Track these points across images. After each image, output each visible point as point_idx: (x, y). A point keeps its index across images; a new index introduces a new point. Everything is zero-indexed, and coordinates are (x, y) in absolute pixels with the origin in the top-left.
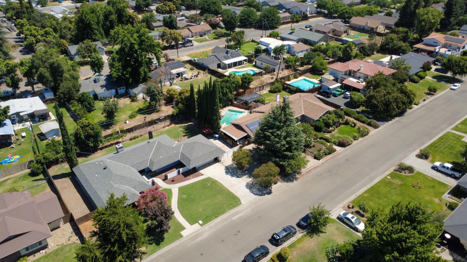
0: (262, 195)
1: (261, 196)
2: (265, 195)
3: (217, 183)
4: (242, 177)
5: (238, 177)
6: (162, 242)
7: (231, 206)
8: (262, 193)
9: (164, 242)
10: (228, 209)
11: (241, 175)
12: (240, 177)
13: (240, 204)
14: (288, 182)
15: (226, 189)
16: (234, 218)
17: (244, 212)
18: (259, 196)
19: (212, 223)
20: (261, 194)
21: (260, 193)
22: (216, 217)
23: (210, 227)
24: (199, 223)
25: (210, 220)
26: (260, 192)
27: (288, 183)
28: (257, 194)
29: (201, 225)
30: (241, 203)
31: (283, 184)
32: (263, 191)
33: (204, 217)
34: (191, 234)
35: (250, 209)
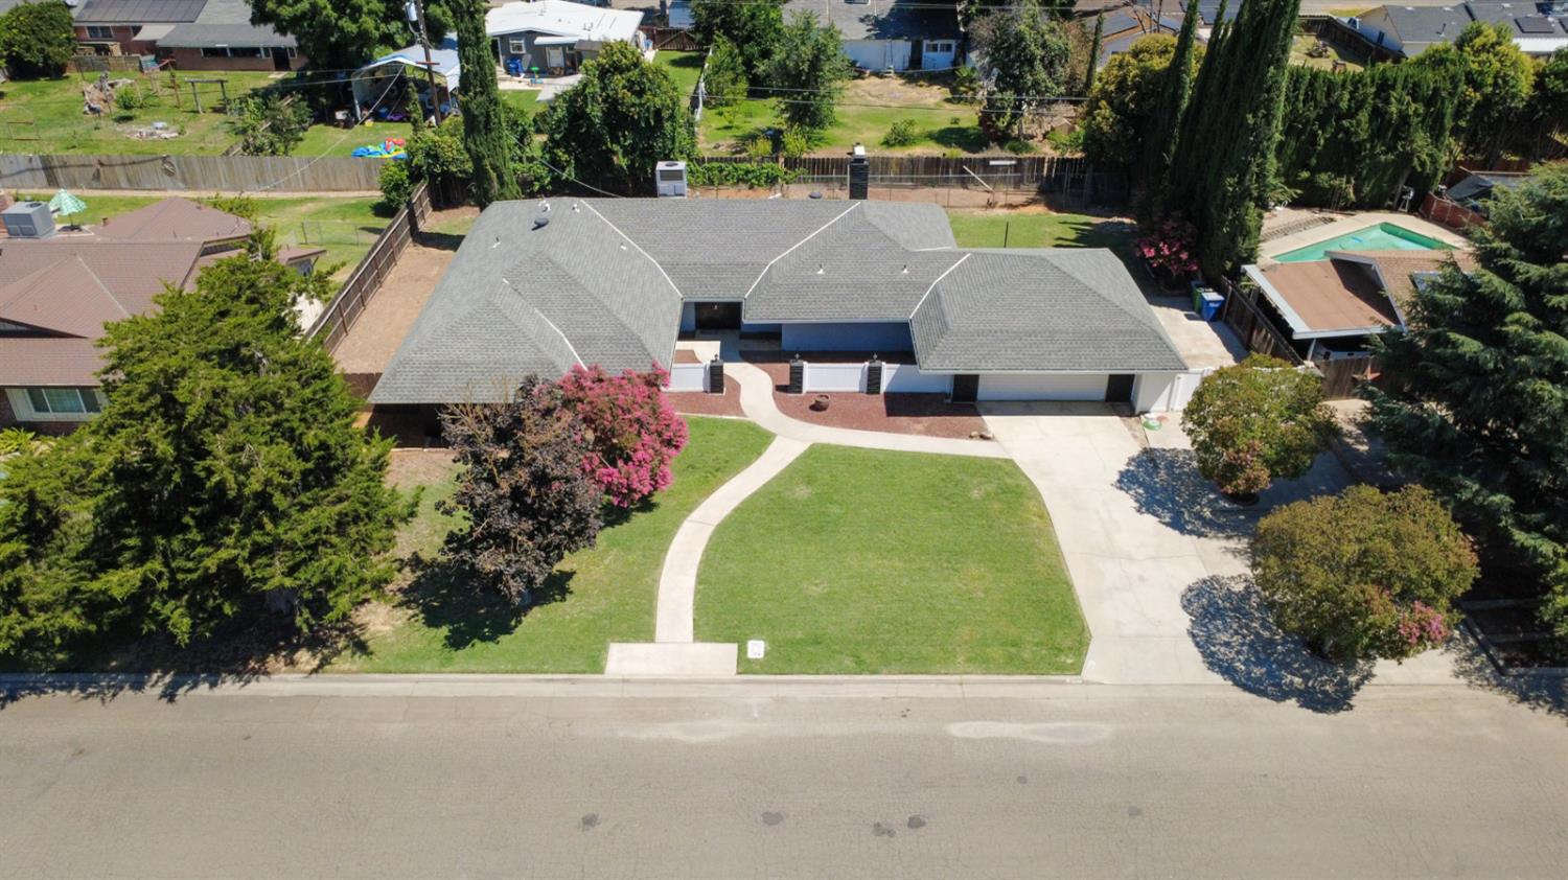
0: (1262, 693)
1: (1246, 688)
2: (1282, 694)
3: (1031, 505)
4: (1200, 535)
5: (1177, 524)
6: (484, 639)
7: (996, 652)
8: (1270, 674)
9: (491, 645)
10: (969, 660)
11: (1206, 523)
12: (1191, 532)
13: (1062, 669)
14: (1524, 698)
15: (1057, 553)
16: (956, 729)
17: (1051, 726)
18: (1237, 684)
19: (805, 689)
20: (1259, 680)
21: (1257, 672)
22: (861, 667)
23: (779, 700)
24: (742, 651)
25: (813, 667)
26: (1258, 663)
27: (1525, 706)
28: (1227, 671)
29: (745, 665)
30: (1076, 669)
31: (1480, 693)
32: (1287, 666)
33: (799, 635)
34: (655, 682)
35: (1106, 730)
